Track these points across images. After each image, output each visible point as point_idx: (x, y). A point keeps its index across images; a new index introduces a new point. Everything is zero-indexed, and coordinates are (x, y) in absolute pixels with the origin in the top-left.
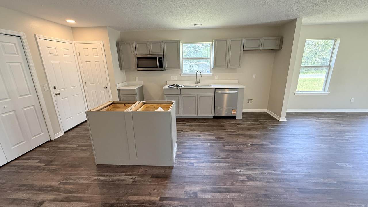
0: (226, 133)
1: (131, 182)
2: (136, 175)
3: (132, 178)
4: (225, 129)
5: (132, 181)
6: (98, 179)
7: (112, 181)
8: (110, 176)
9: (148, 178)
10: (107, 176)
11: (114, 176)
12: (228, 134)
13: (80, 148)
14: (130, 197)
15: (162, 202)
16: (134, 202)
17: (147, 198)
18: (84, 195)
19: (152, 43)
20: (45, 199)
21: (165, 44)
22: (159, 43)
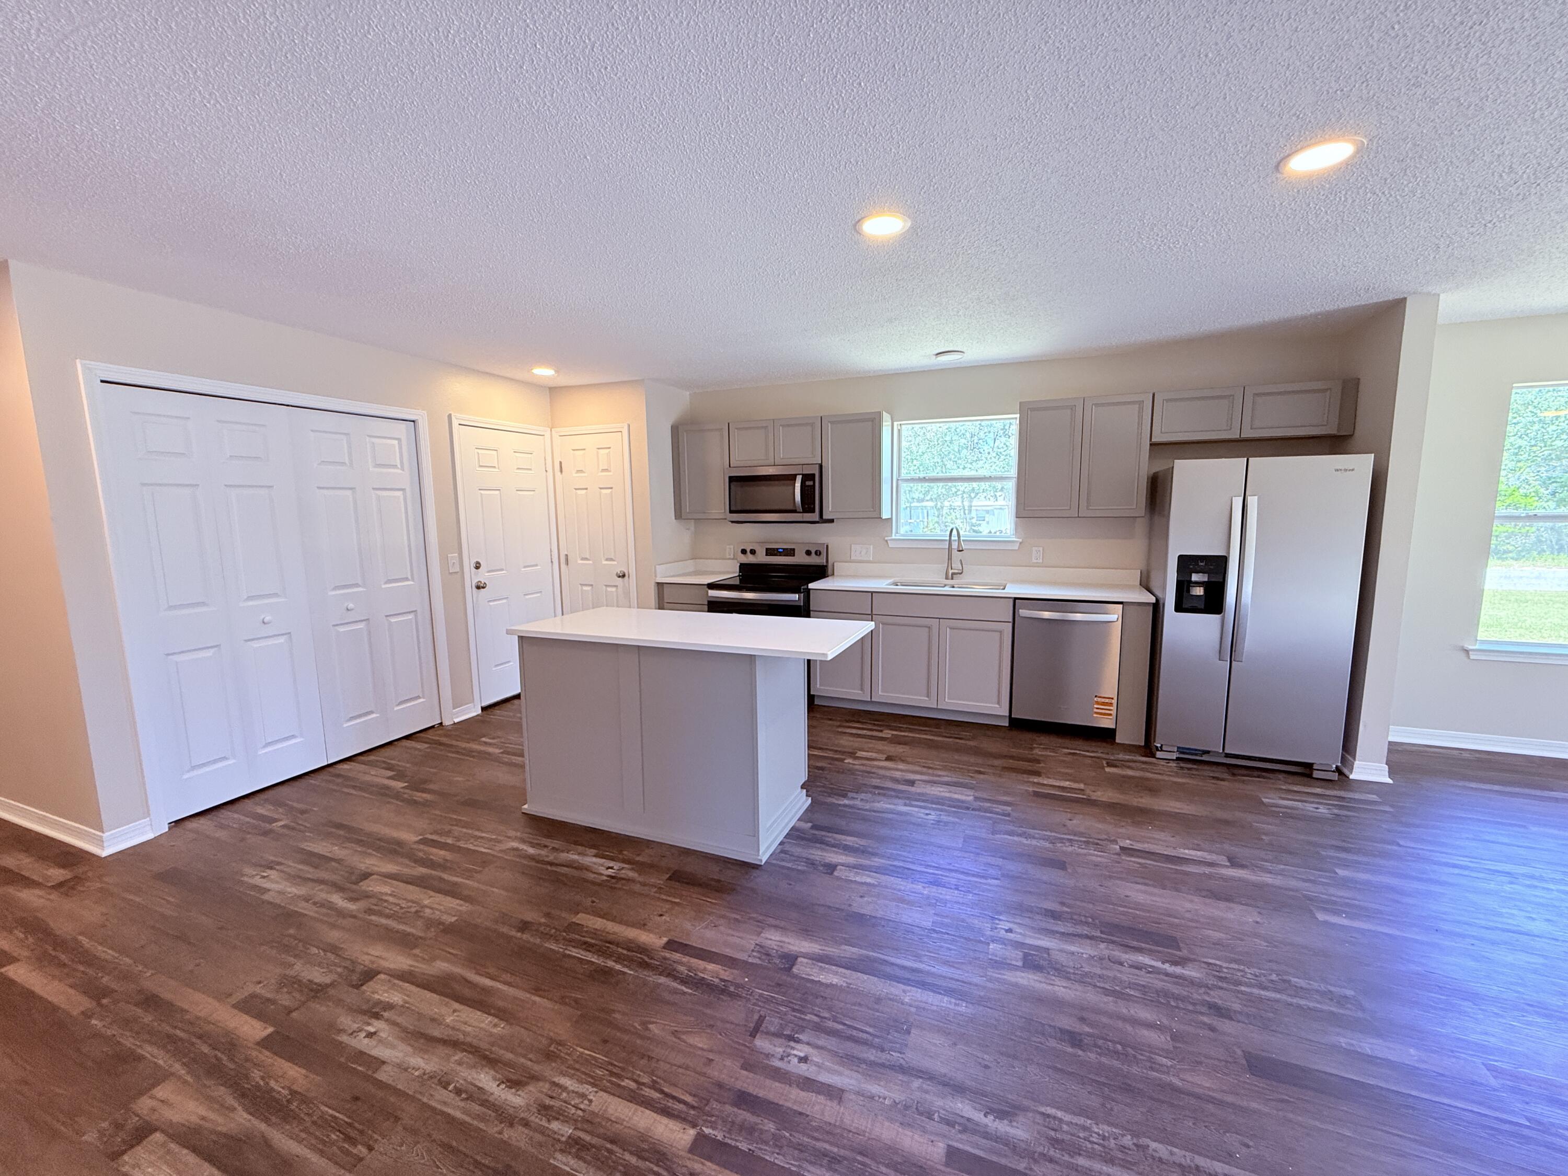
0: (1031, 789)
1: (605, 878)
2: (624, 861)
3: (612, 868)
4: (1038, 774)
5: (608, 876)
6: (517, 849)
7: (551, 864)
8: (553, 848)
9: (658, 880)
10: (546, 846)
11: (563, 851)
12: (1036, 794)
13: (506, 758)
14: (582, 918)
15: (668, 955)
16: (586, 932)
17: (631, 933)
18: (467, 882)
19: (782, 425)
20: (376, 869)
21: (829, 429)
22: (807, 424)
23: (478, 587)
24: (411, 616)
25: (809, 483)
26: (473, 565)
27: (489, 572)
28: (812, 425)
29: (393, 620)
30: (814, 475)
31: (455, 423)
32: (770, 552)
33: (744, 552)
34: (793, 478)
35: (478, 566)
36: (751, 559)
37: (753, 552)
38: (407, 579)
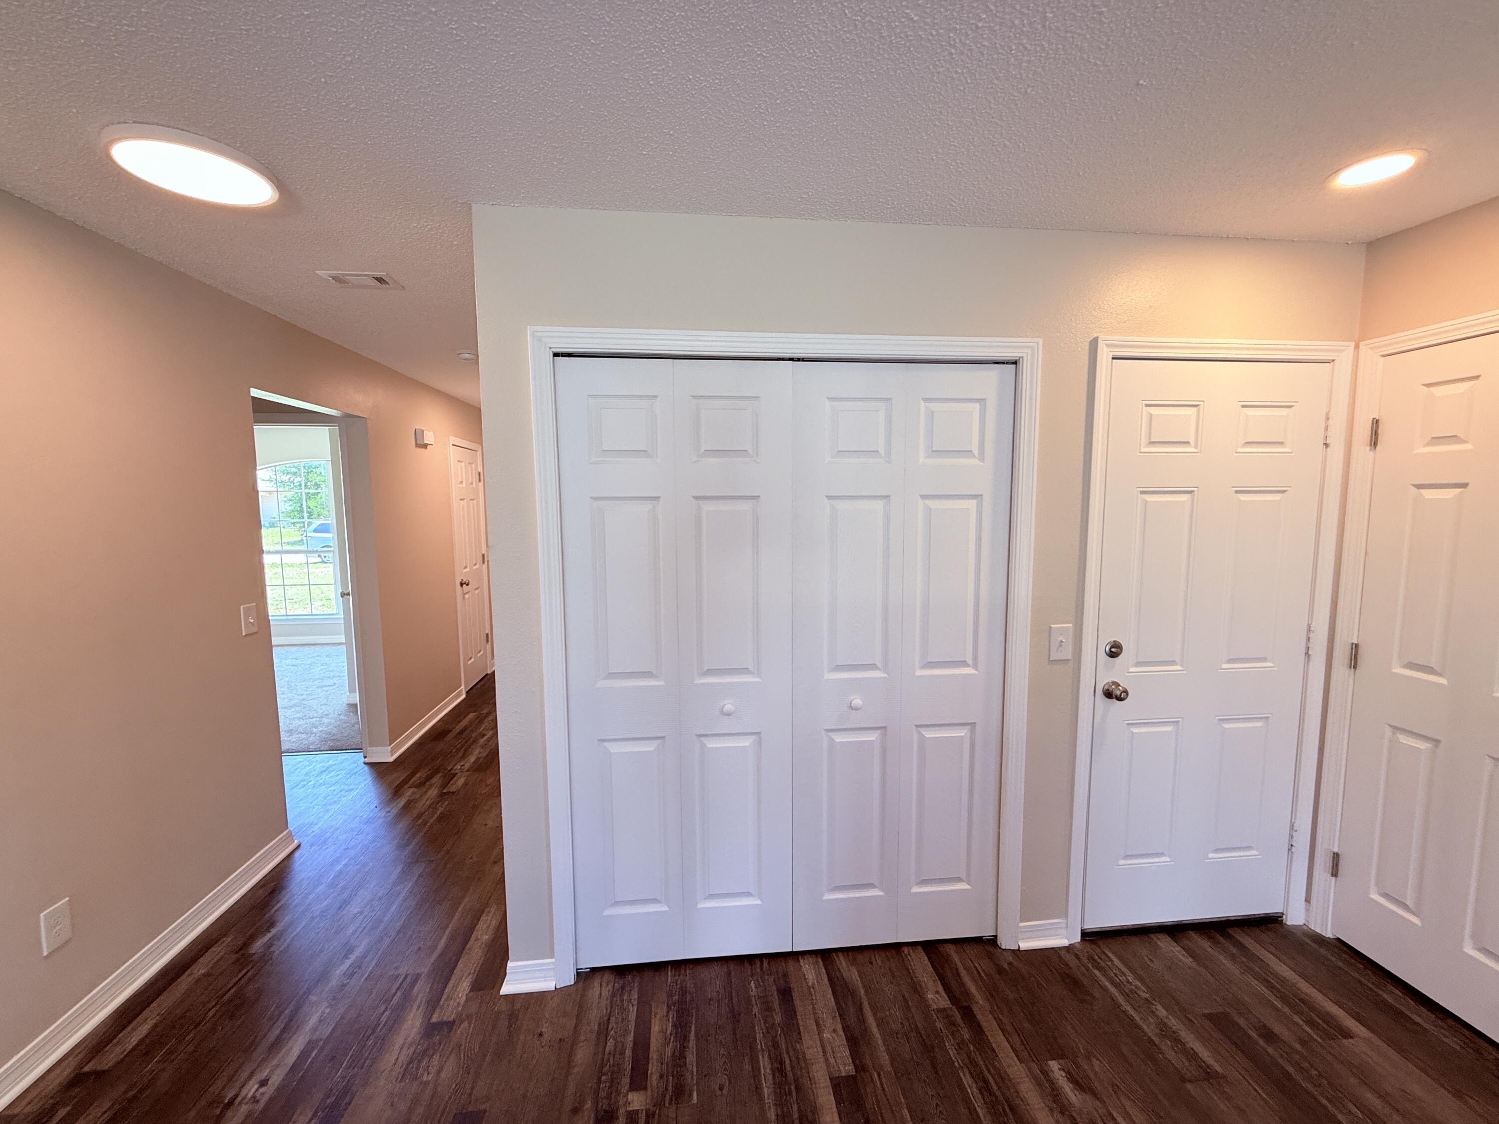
23: (1109, 694)
24: (962, 733)
26: (1104, 647)
27: (1139, 664)
29: (929, 734)
31: (1104, 354)
35: (1115, 651)
38: (964, 664)
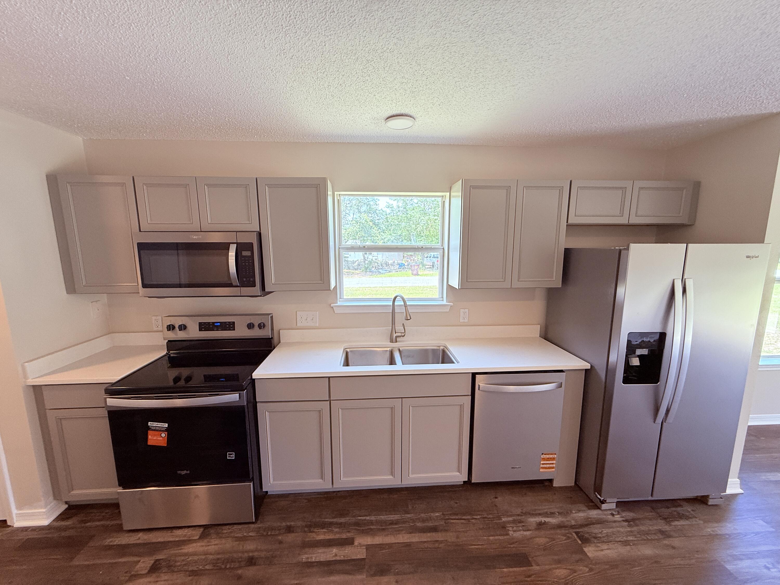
19: (207, 185)
21: (266, 193)
22: (240, 186)
25: (246, 253)
28: (246, 187)
30: (252, 244)
32: (203, 327)
33: (171, 328)
34: (225, 247)
36: (180, 335)
37: (183, 327)
